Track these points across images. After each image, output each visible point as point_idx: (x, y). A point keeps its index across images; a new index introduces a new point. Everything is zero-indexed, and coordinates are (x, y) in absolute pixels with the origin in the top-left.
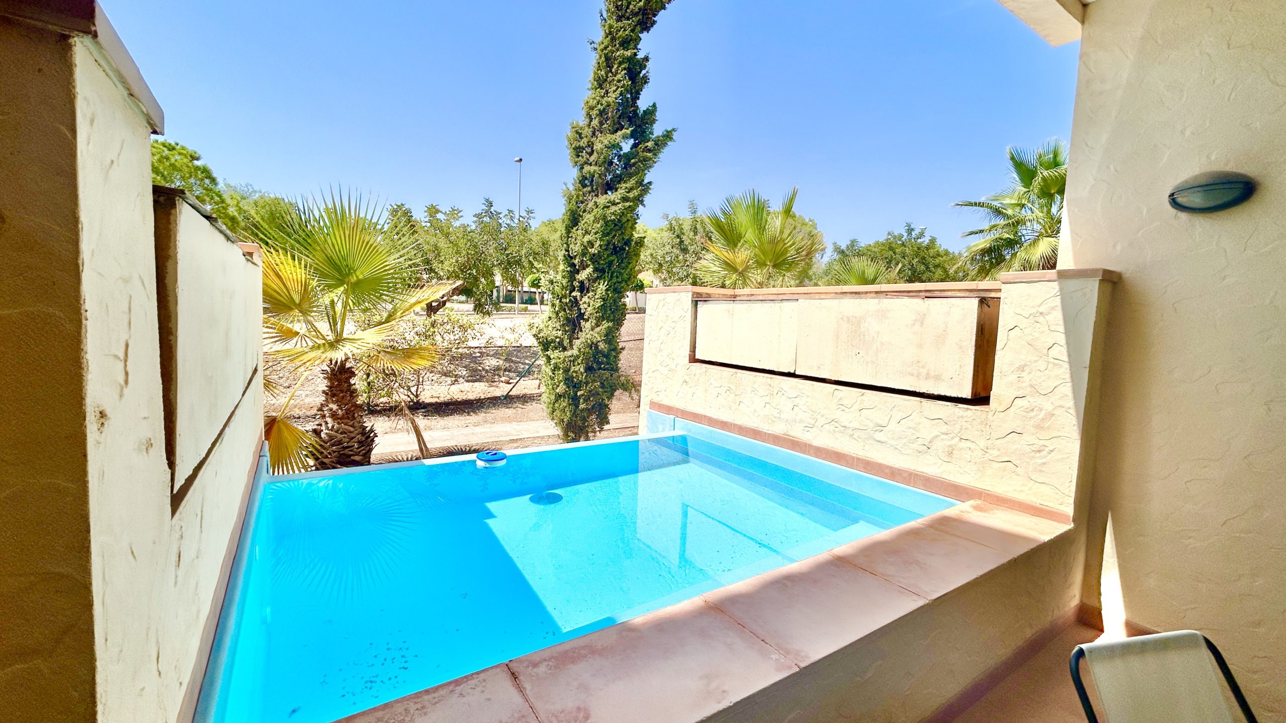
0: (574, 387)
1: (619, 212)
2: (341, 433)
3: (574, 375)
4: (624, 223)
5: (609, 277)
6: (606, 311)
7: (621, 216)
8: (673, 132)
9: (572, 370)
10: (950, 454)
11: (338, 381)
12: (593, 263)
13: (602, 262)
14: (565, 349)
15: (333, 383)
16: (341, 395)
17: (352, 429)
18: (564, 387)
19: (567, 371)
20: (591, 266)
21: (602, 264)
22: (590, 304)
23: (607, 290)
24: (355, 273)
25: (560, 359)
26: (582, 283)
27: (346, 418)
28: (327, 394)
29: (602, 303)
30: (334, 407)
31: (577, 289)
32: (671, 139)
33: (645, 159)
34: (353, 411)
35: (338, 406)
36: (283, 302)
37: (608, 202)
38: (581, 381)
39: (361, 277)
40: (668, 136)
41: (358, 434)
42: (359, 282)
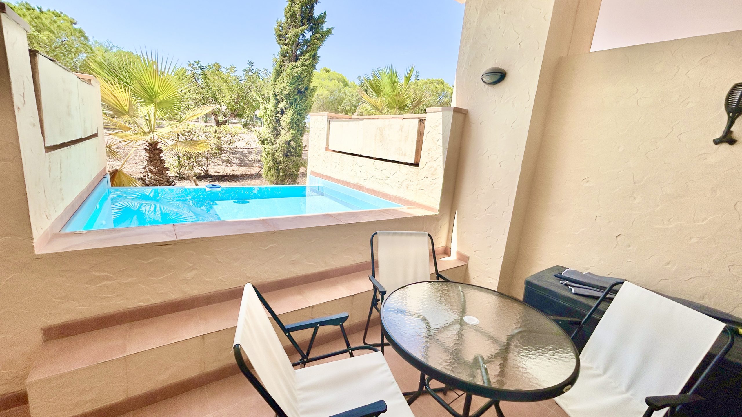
0: (278, 164)
1: (299, 71)
2: (156, 181)
3: (277, 157)
4: (303, 78)
5: (295, 106)
6: (293, 125)
7: (301, 74)
8: (332, 30)
9: (276, 155)
10: (408, 187)
11: (153, 154)
12: (286, 99)
13: (291, 99)
14: (273, 144)
15: (151, 155)
16: (155, 161)
17: (162, 179)
18: (272, 163)
19: (273, 155)
20: (285, 101)
21: (291, 100)
22: (285, 120)
23: (293, 114)
24: (159, 97)
25: (269, 148)
26: (282, 110)
27: (158, 174)
28: (148, 161)
29: (291, 120)
30: (152, 168)
31: (279, 112)
32: (331, 33)
33: (316, 44)
34: (162, 170)
35: (153, 167)
36: (120, 111)
37: (294, 66)
38: (281, 161)
39: (162, 99)
40: (329, 31)
41: (165, 182)
42: (161, 103)
